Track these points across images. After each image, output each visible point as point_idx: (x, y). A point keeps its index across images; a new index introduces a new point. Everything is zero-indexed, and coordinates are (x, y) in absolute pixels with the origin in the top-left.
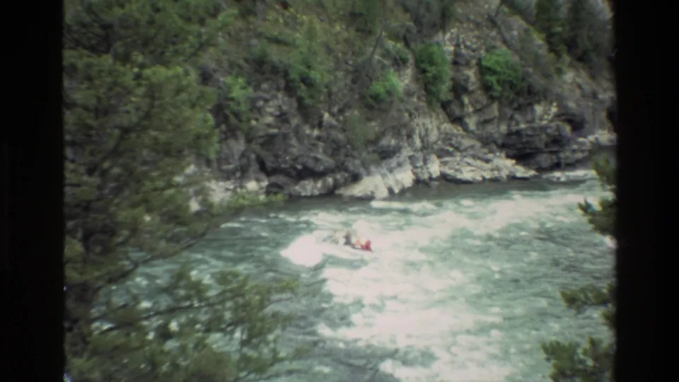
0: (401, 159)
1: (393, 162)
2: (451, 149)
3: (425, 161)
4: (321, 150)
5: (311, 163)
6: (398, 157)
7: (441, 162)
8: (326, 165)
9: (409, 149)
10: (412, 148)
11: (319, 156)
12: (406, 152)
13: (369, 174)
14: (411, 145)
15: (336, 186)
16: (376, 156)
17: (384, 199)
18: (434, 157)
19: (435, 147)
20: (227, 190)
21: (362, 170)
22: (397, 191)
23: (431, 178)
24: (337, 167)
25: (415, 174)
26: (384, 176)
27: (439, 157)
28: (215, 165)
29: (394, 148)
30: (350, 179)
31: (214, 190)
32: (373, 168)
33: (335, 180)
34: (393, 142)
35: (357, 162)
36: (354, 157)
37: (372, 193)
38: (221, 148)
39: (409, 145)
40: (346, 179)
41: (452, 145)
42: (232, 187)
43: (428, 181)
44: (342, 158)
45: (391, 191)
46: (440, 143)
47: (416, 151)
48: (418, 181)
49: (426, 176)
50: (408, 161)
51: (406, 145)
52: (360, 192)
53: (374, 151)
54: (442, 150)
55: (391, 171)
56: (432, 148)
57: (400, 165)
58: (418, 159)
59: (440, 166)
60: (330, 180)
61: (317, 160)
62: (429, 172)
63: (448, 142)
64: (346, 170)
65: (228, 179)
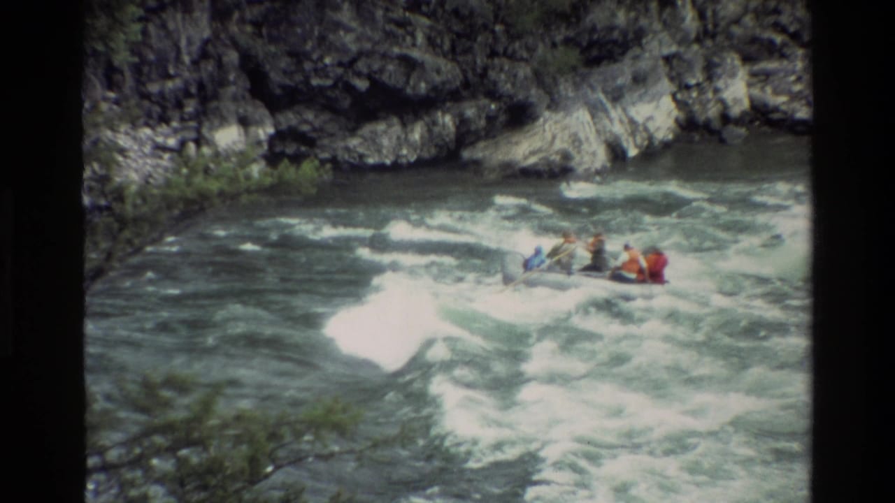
0: (644, 64)
1: (623, 72)
2: (778, 39)
3: (710, 70)
4: (420, 38)
5: (392, 74)
6: (636, 58)
7: (753, 75)
8: (437, 79)
9: (665, 36)
10: (673, 36)
11: (415, 54)
12: (659, 45)
13: (554, 104)
14: (672, 25)
15: (465, 135)
16: (573, 56)
17: (601, 175)
18: (733, 59)
19: (736, 30)
20: (160, 148)
21: (535, 94)
22: (633, 152)
23: (725, 118)
24: (466, 84)
25: (681, 104)
26: (595, 110)
27: (747, 59)
28: (129, 81)
29: (624, 33)
30: (502, 118)
31: (122, 151)
32: (565, 88)
33: (462, 122)
34: (621, 18)
35: (524, 71)
36: (512, 57)
37: (566, 156)
38: (145, 33)
39: (666, 25)
40: (491, 119)
41: (782, 29)
42: (172, 142)
43: (716, 124)
44: (480, 61)
45: (616, 152)
46: (748, 20)
47: (684, 41)
48: (689, 125)
49: (713, 111)
50: (662, 69)
51: (657, 26)
52: (533, 153)
53: (567, 41)
54: (754, 40)
55: (617, 96)
56: (729, 36)
57: (639, 80)
58: (690, 66)
59: (749, 85)
60: (447, 121)
61: (409, 64)
62: (722, 102)
63: (771, 19)
64: (493, 95)
65: (164, 119)
